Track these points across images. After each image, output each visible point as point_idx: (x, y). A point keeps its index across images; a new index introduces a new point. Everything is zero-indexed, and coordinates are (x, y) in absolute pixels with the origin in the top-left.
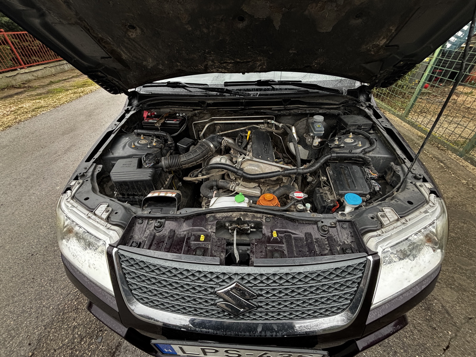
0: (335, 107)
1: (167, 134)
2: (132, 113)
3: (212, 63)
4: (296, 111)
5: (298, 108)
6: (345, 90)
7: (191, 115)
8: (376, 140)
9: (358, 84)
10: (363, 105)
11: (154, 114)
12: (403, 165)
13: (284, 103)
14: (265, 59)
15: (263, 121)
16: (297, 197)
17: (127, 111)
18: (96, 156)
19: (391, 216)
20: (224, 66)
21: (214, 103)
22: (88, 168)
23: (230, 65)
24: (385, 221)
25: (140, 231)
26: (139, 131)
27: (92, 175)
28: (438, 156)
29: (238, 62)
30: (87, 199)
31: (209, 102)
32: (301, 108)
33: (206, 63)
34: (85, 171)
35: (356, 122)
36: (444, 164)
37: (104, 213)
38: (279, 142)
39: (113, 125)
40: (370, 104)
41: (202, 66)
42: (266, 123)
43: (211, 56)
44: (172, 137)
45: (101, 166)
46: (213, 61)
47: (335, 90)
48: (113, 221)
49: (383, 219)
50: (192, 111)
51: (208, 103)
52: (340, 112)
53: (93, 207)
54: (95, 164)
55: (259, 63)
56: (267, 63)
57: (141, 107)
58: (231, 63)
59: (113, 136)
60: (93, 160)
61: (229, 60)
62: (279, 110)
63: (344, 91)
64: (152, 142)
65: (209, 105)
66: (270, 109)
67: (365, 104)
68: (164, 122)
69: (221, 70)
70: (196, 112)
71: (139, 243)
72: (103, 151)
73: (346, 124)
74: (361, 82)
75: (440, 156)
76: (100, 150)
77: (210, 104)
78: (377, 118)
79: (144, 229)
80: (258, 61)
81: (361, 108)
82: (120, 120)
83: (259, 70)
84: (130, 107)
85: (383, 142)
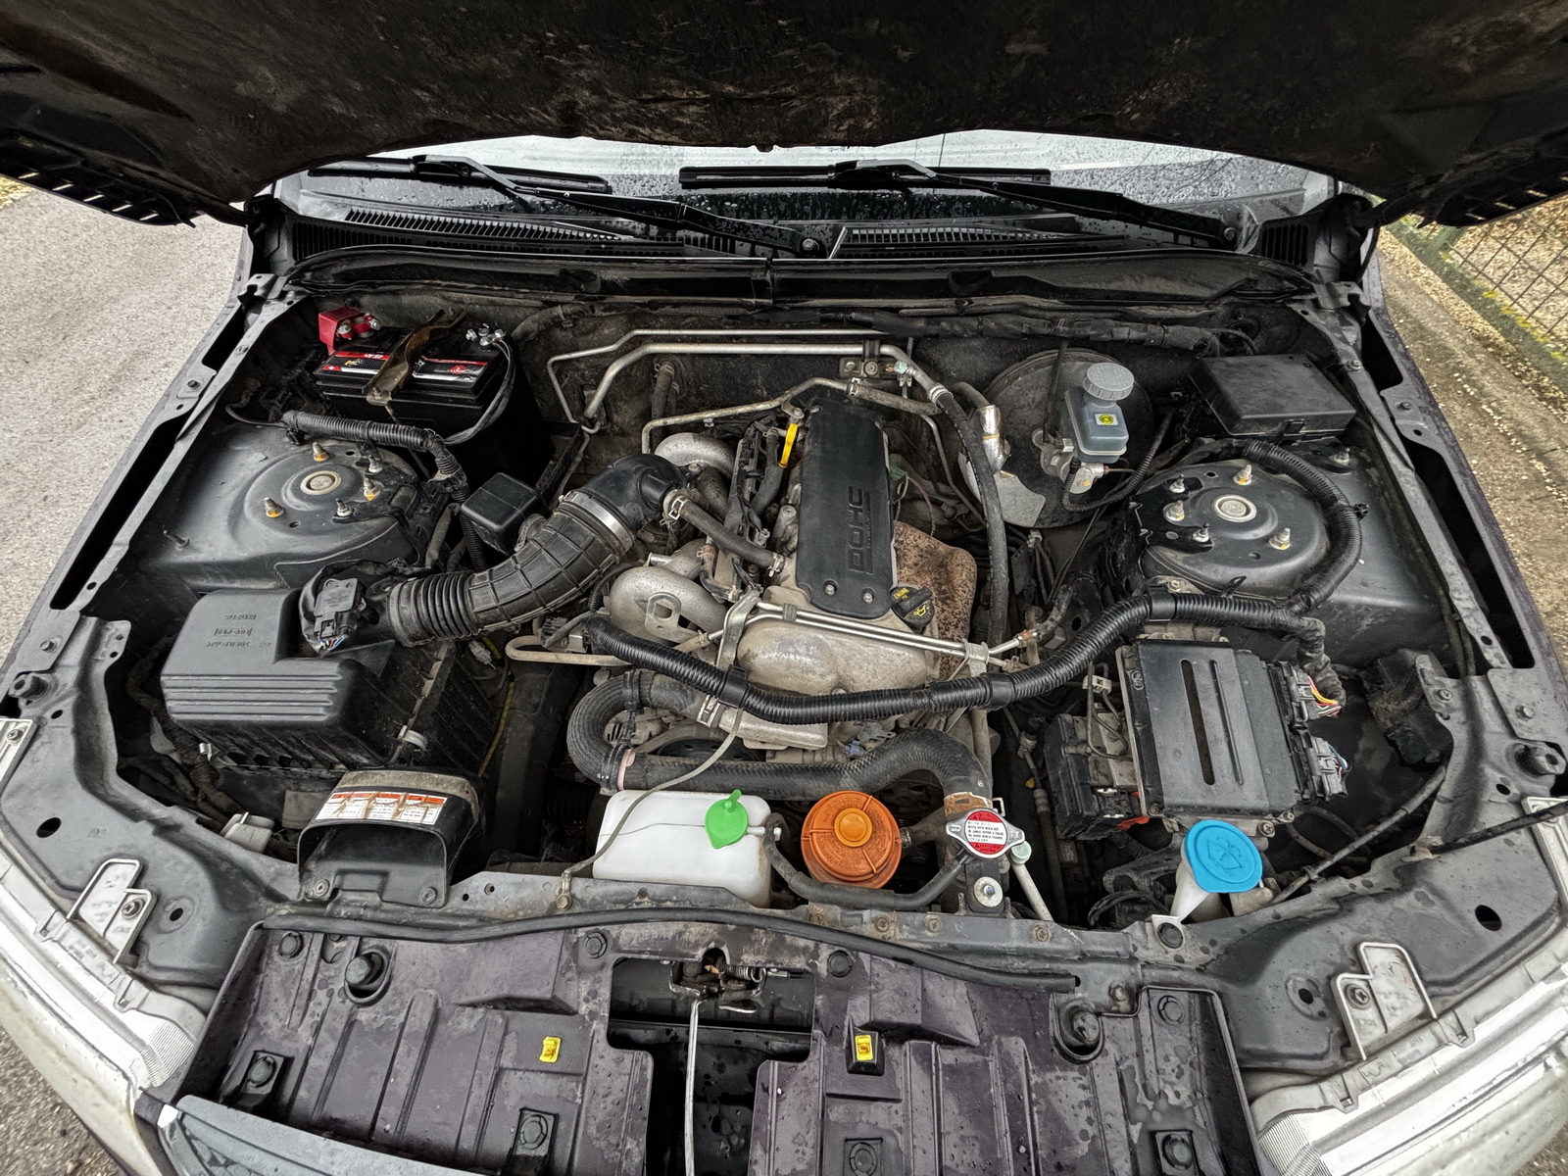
0: (1192, 312)
1: (424, 435)
2: (272, 312)
3: (595, 100)
4: (1007, 321)
5: (1019, 310)
6: (1252, 219)
7: (535, 326)
8: (1360, 516)
9: (1317, 188)
10: (1327, 304)
11: (368, 329)
12: (1476, 682)
13: (955, 288)
14: (873, 83)
15: (858, 349)
16: (976, 846)
17: (251, 302)
18: (102, 573)
19: (1393, 1000)
20: (662, 116)
21: (632, 280)
22: (60, 642)
23: (692, 109)
24: (1365, 1025)
25: (287, 995)
26: (305, 420)
27: (84, 682)
28: (1531, 428)
29: (730, 99)
30: (50, 827)
31: (610, 275)
32: (1031, 312)
33: (565, 97)
34: (48, 666)
35: (1280, 409)
36: (1550, 465)
37: (120, 921)
38: (924, 439)
39: (184, 389)
40: (1353, 298)
41: (546, 111)
42: (872, 356)
43: (581, 66)
44: (454, 449)
45: (123, 627)
46: (596, 88)
47: (1205, 220)
48: (157, 968)
49: (1357, 1013)
50: (540, 309)
51: (604, 283)
52: (1208, 333)
53: (77, 883)
54: (92, 621)
55: (838, 104)
56: (882, 104)
57: (310, 286)
58: (692, 101)
59: (180, 450)
60: (85, 597)
61: (682, 89)
62: (932, 318)
63: (1245, 224)
64: (357, 485)
65: (610, 288)
66: (895, 310)
67: (1334, 296)
68: (409, 379)
69: (646, 131)
70: (559, 311)
71: (280, 1061)
72: (133, 542)
73: (1233, 417)
74: (1336, 175)
75: (1539, 432)
76: (118, 538)
77: (613, 283)
78: (1380, 386)
79: (306, 986)
80: (834, 95)
81: (1312, 317)
82: (215, 358)
83: (841, 136)
84: (261, 281)
85: (1389, 518)
